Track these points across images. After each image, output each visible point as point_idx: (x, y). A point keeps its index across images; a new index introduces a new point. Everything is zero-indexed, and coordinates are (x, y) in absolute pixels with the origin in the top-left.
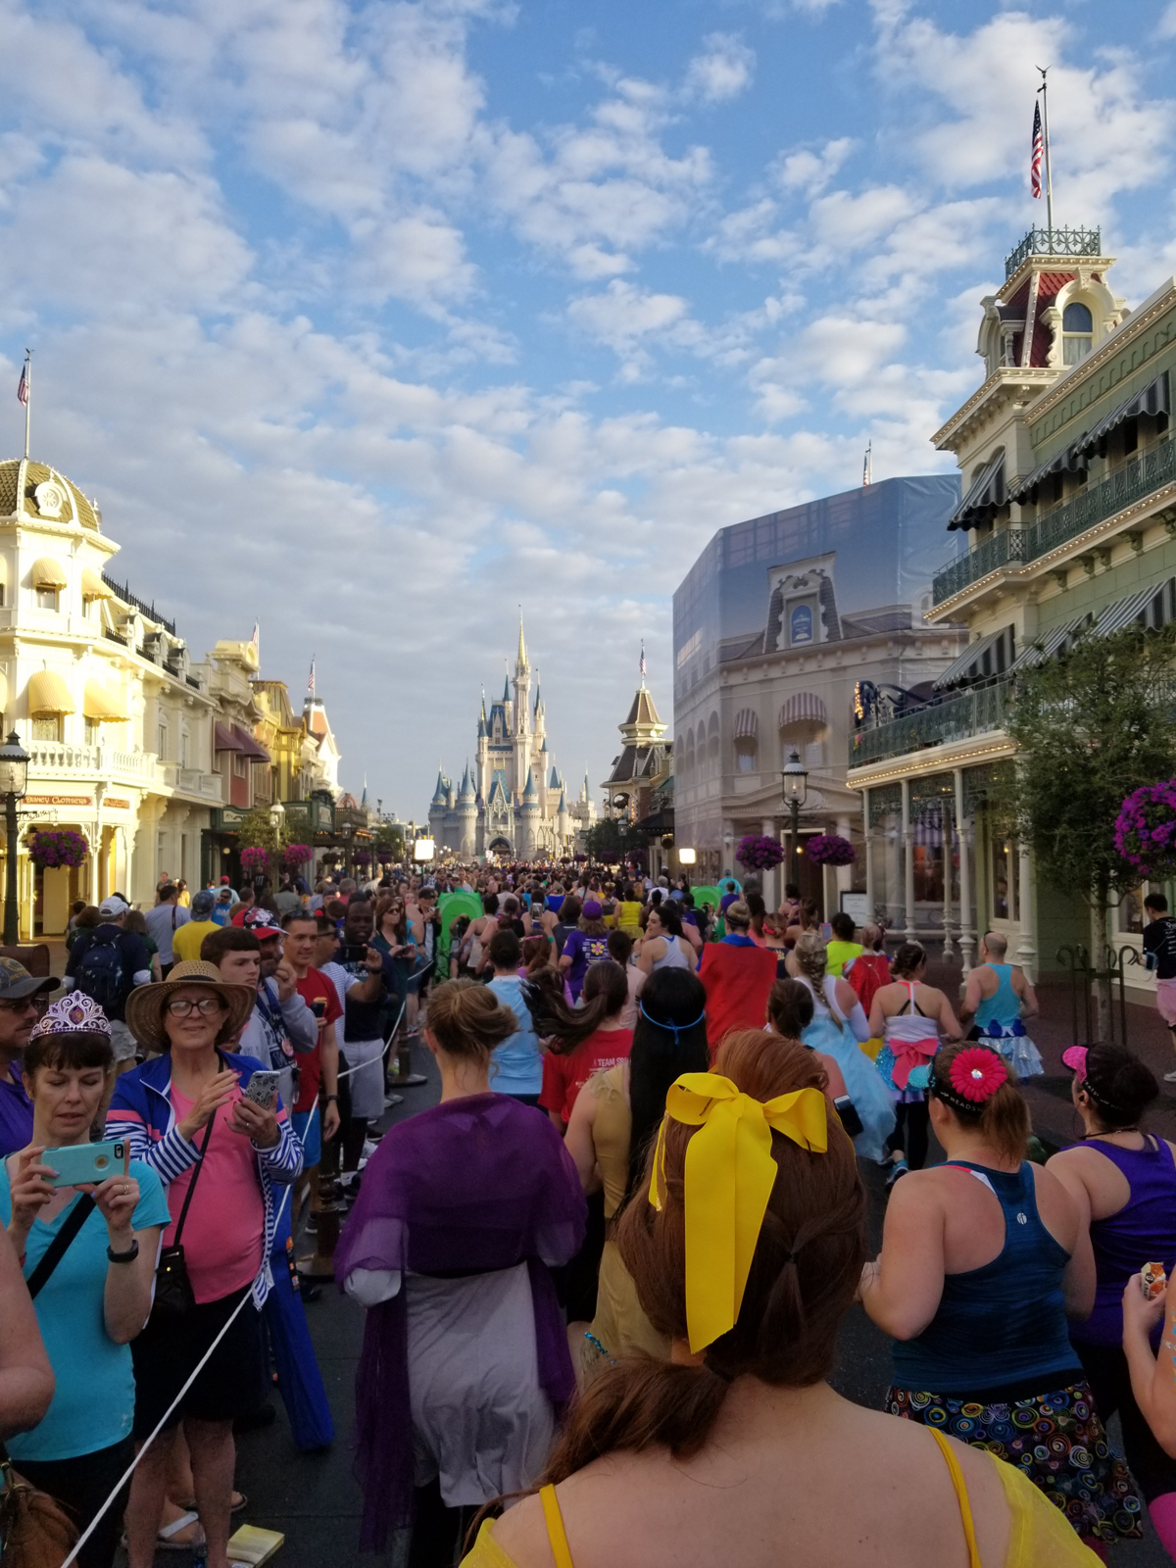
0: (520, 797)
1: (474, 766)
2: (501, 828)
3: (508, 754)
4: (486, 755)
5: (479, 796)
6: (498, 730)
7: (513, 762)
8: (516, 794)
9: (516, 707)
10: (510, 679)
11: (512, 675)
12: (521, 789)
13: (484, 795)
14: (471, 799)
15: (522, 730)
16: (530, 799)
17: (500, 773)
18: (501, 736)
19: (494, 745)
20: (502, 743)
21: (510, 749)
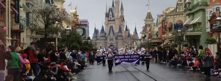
3: (114, 22)
15: (117, 15)
16: (119, 34)
17: (111, 27)
18: (112, 17)
19: (110, 19)
20: (112, 19)
21: (114, 20)
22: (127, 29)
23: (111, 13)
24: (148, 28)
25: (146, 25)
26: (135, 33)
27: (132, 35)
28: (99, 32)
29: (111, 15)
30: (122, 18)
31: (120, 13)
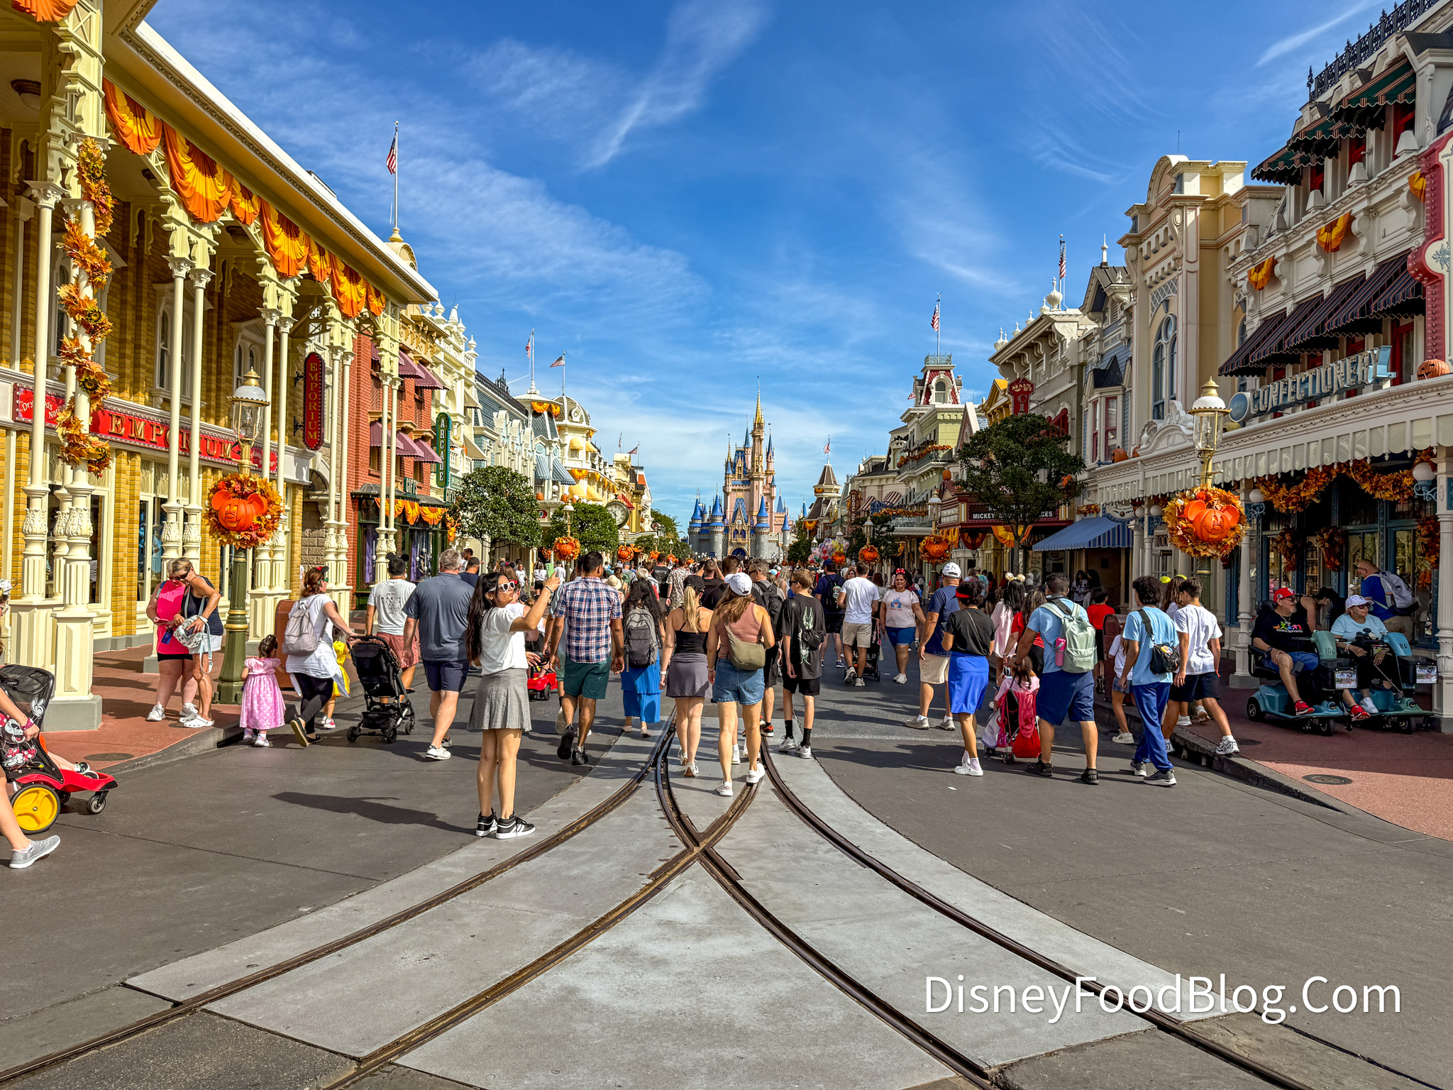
0: (755, 518)
1: (722, 495)
2: (740, 540)
3: (747, 487)
4: (730, 489)
5: (725, 517)
6: (740, 468)
7: (751, 491)
8: (752, 516)
9: (753, 453)
10: (749, 432)
11: (751, 429)
12: (755, 513)
13: (729, 515)
14: (719, 519)
15: (757, 470)
17: (741, 501)
18: (742, 473)
19: (736, 479)
20: (742, 479)
21: (748, 482)
22: (781, 509)
23: (740, 464)
24: (825, 510)
25: (819, 499)
30: (770, 478)
31: (764, 464)
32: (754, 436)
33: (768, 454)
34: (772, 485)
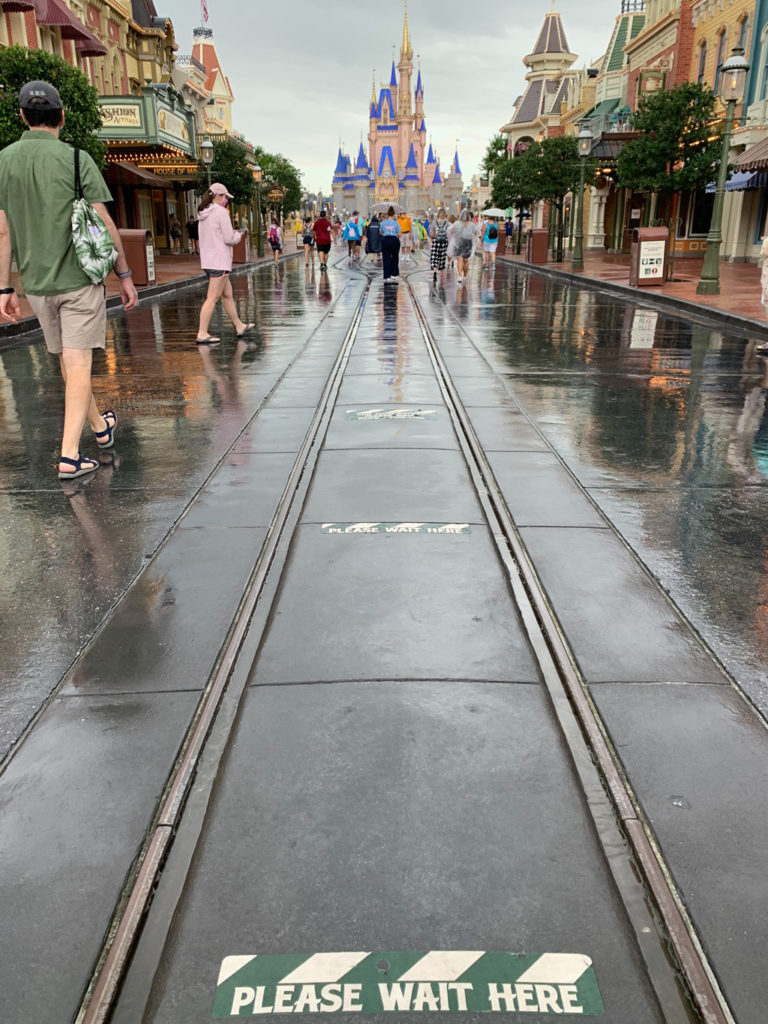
0: (404, 170)
1: (367, 144)
2: (388, 196)
3: (394, 134)
4: (376, 134)
7: (399, 137)
8: (400, 168)
9: (401, 92)
10: (396, 65)
11: (398, 60)
12: (404, 163)
13: (374, 169)
15: (405, 112)
16: (411, 172)
17: (387, 150)
18: (388, 116)
19: (382, 124)
20: (389, 124)
21: (395, 128)
22: (431, 159)
23: (385, 105)
24: (548, 100)
25: (534, 87)
26: (454, 168)
27: (446, 176)
28: (350, 164)
29: (385, 111)
30: (419, 122)
31: (413, 106)
32: (401, 70)
33: (416, 93)
34: (423, 129)
